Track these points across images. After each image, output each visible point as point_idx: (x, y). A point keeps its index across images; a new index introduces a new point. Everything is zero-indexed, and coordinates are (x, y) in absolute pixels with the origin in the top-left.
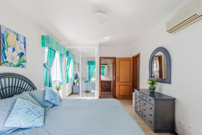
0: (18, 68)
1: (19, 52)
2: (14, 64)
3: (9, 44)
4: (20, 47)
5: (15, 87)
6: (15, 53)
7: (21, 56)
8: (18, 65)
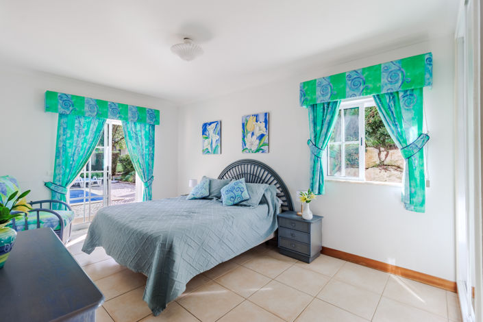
0: (257, 154)
1: (258, 135)
2: (253, 149)
3: (249, 130)
4: (260, 128)
5: (250, 174)
6: (255, 137)
7: (260, 140)
8: (258, 151)
